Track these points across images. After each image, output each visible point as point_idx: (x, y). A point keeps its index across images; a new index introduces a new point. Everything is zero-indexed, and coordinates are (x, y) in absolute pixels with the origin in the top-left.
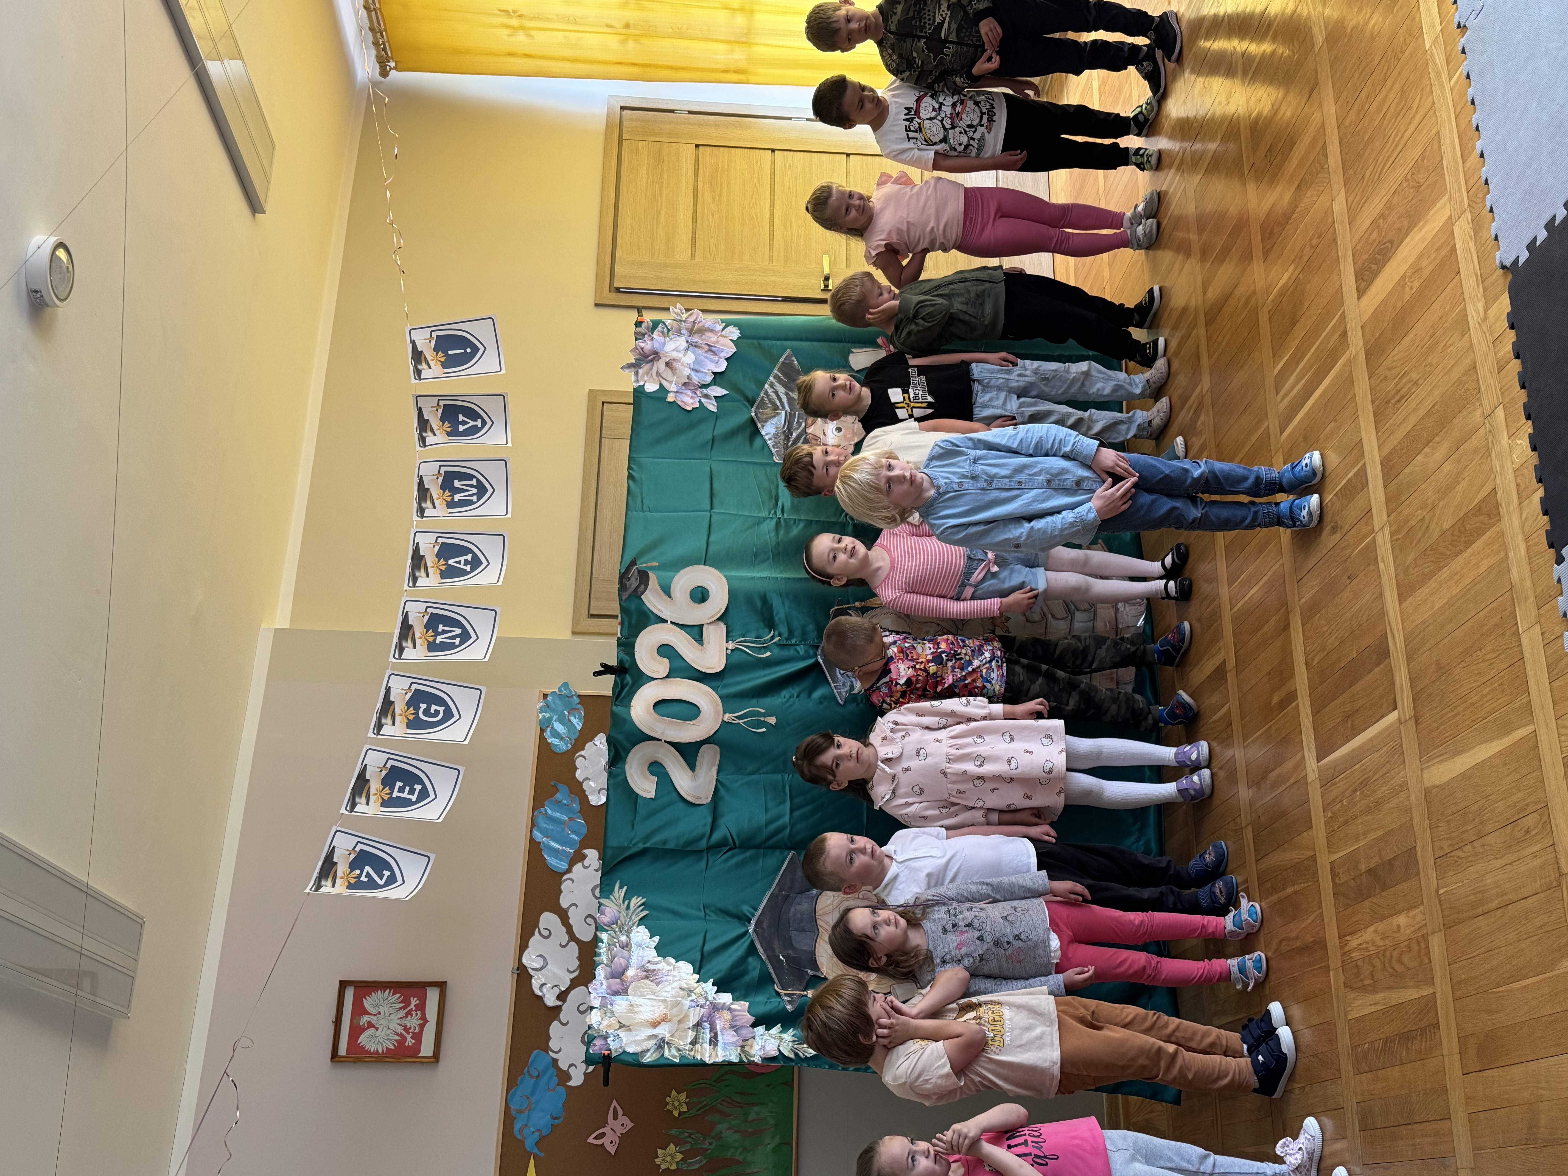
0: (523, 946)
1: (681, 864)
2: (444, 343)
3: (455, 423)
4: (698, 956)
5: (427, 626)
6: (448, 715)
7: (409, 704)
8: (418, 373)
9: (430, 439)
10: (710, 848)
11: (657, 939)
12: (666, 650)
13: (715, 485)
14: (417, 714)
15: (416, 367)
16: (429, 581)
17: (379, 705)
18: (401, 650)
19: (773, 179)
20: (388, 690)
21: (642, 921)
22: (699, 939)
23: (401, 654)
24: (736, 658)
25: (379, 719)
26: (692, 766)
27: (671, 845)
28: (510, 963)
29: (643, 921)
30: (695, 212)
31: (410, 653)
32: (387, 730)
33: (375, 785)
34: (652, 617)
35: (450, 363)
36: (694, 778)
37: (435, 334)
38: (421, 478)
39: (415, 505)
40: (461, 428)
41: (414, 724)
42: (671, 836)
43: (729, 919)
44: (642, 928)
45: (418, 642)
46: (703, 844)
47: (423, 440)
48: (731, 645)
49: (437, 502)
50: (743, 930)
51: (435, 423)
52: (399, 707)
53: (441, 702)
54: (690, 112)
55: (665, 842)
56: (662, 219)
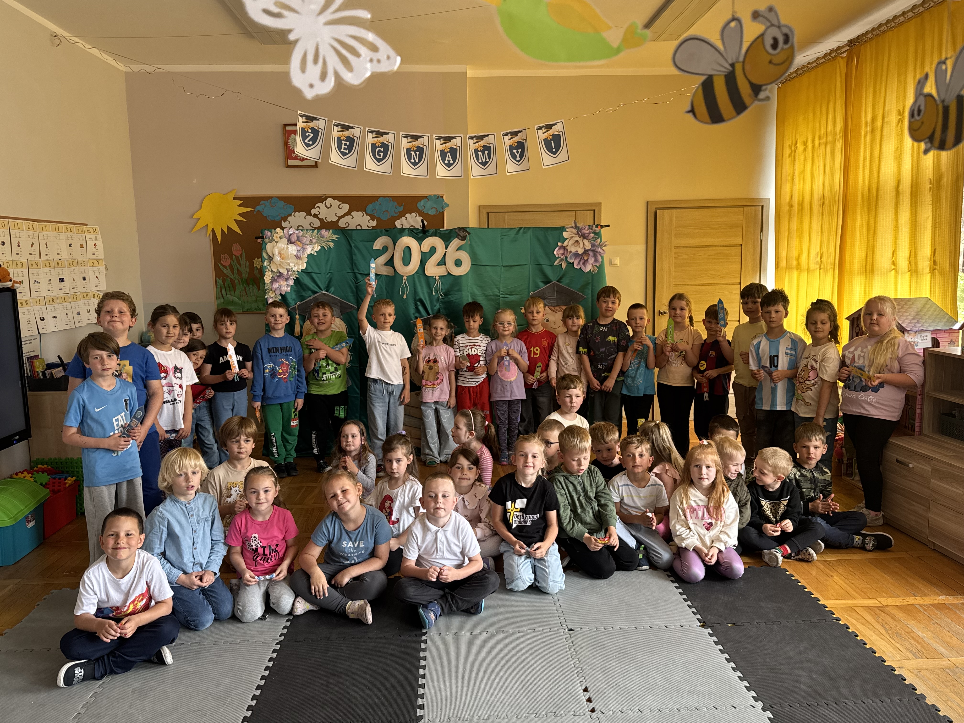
0: (334, 198)
1: (348, 262)
2: (557, 138)
3: (517, 148)
4: (310, 271)
5: (418, 147)
6: (379, 160)
7: (382, 143)
8: (540, 128)
9: (506, 138)
10: (354, 273)
11: (315, 254)
12: (433, 250)
13: (516, 267)
14: (379, 147)
15: (543, 127)
16: (439, 145)
17: (381, 130)
18: (406, 137)
19: (724, 284)
20: (387, 133)
21: (322, 247)
22: (317, 271)
23: (404, 137)
24: (431, 280)
25: (375, 131)
26: (386, 264)
27: (354, 257)
28: (328, 193)
29: (323, 249)
30: (703, 247)
31: (405, 141)
32: (370, 135)
33: (346, 133)
34: (447, 243)
35: (547, 142)
36: (382, 265)
37: (561, 133)
38: (487, 136)
39: (474, 135)
40: (515, 151)
41: (374, 146)
42: (358, 257)
43: (327, 282)
44: (320, 248)
45: (411, 144)
46: (356, 271)
47: (506, 134)
48: (437, 278)
49: (477, 144)
50: (322, 288)
51: (516, 139)
52: (381, 139)
53: (385, 157)
54: (761, 241)
55: (355, 255)
56: (697, 231)
